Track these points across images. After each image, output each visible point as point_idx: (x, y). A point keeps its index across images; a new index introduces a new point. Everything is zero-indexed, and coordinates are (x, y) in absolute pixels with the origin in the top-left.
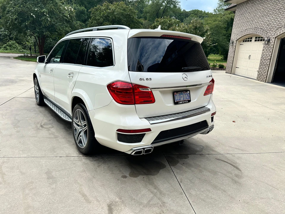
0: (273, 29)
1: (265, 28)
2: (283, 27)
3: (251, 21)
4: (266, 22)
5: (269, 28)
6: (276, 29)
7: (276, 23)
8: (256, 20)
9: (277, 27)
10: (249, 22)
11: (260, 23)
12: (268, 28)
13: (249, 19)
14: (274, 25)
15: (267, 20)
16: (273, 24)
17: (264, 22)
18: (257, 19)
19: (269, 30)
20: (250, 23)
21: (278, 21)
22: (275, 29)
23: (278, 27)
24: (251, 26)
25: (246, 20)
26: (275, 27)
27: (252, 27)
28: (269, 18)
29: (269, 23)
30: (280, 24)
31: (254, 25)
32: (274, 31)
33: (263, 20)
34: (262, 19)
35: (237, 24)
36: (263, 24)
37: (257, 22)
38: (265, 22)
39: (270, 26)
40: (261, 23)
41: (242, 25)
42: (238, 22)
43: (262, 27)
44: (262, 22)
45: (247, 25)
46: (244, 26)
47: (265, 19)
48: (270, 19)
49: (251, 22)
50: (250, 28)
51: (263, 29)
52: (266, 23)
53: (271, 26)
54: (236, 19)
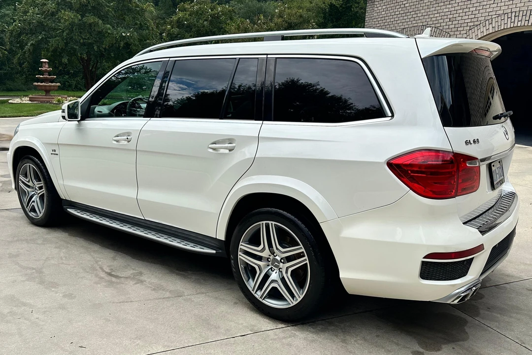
0: (462, 29)
1: (445, 27)
2: (481, 25)
3: (414, 13)
4: (446, 14)
5: (453, 26)
6: (468, 28)
7: (467, 17)
8: (423, 11)
9: (470, 24)
10: (409, 14)
11: (432, 16)
12: (451, 27)
13: (408, 8)
14: (463, 21)
15: (447, 10)
16: (460, 18)
17: (441, 14)
18: (424, 8)
19: (453, 30)
20: (411, 17)
21: (470, 13)
22: (465, 28)
23: (472, 24)
24: (414, 22)
25: (401, 9)
26: (466, 25)
27: (416, 25)
28: (450, 6)
29: (451, 16)
30: (476, 19)
31: (419, 21)
32: (465, 32)
33: (439, 11)
34: (437, 8)
35: (382, 19)
36: (440, 18)
37: (426, 14)
38: (443, 14)
39: (454, 23)
40: (436, 15)
41: (393, 20)
42: (384, 13)
43: (439, 25)
44: (438, 15)
45: (404, 21)
46: (399, 22)
47: (442, 8)
48: (453, 9)
49: (412, 13)
50: (411, 26)
51: (441, 28)
52: (446, 17)
53: (457, 22)
54: (379, 8)
